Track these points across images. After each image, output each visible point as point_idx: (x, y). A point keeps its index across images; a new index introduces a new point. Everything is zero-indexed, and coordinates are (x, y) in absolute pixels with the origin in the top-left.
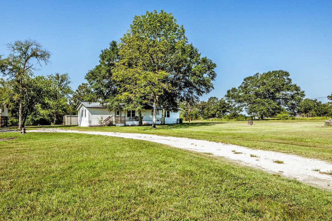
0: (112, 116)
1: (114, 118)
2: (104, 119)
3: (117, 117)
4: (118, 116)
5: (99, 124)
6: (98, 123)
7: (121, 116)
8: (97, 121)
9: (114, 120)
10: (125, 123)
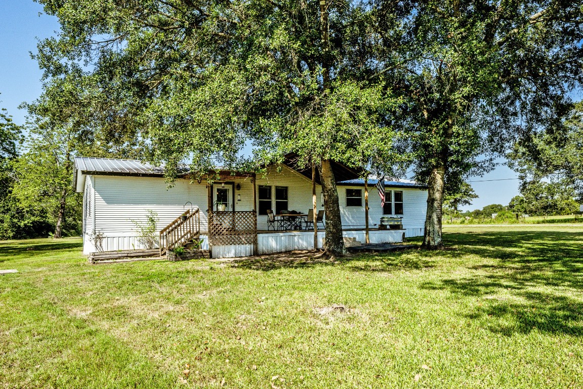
0: (195, 208)
1: (203, 217)
2: (161, 226)
3: (218, 213)
4: (221, 208)
5: (142, 247)
6: (136, 243)
7: (234, 212)
8: (135, 234)
9: (204, 228)
10: (255, 242)
